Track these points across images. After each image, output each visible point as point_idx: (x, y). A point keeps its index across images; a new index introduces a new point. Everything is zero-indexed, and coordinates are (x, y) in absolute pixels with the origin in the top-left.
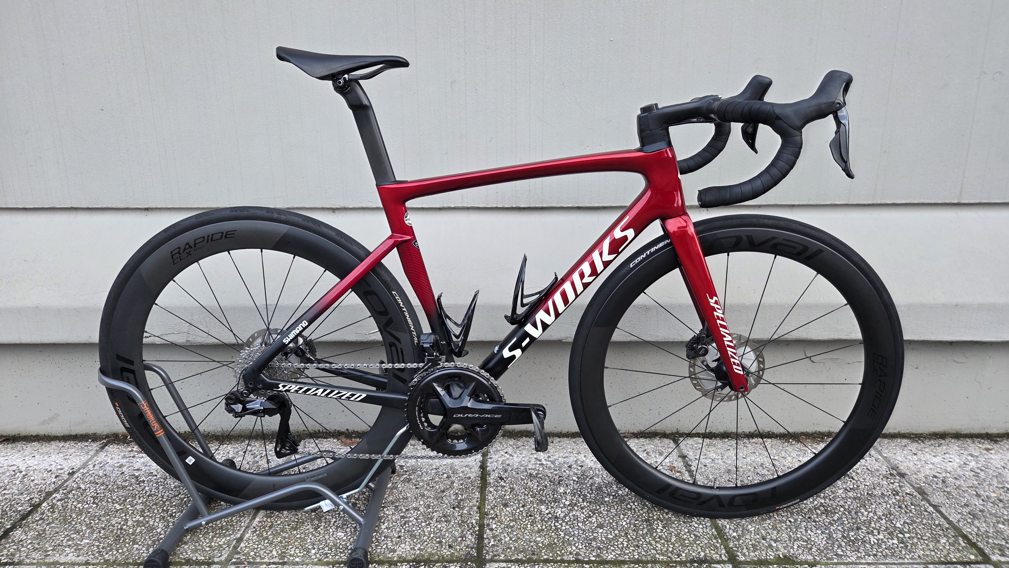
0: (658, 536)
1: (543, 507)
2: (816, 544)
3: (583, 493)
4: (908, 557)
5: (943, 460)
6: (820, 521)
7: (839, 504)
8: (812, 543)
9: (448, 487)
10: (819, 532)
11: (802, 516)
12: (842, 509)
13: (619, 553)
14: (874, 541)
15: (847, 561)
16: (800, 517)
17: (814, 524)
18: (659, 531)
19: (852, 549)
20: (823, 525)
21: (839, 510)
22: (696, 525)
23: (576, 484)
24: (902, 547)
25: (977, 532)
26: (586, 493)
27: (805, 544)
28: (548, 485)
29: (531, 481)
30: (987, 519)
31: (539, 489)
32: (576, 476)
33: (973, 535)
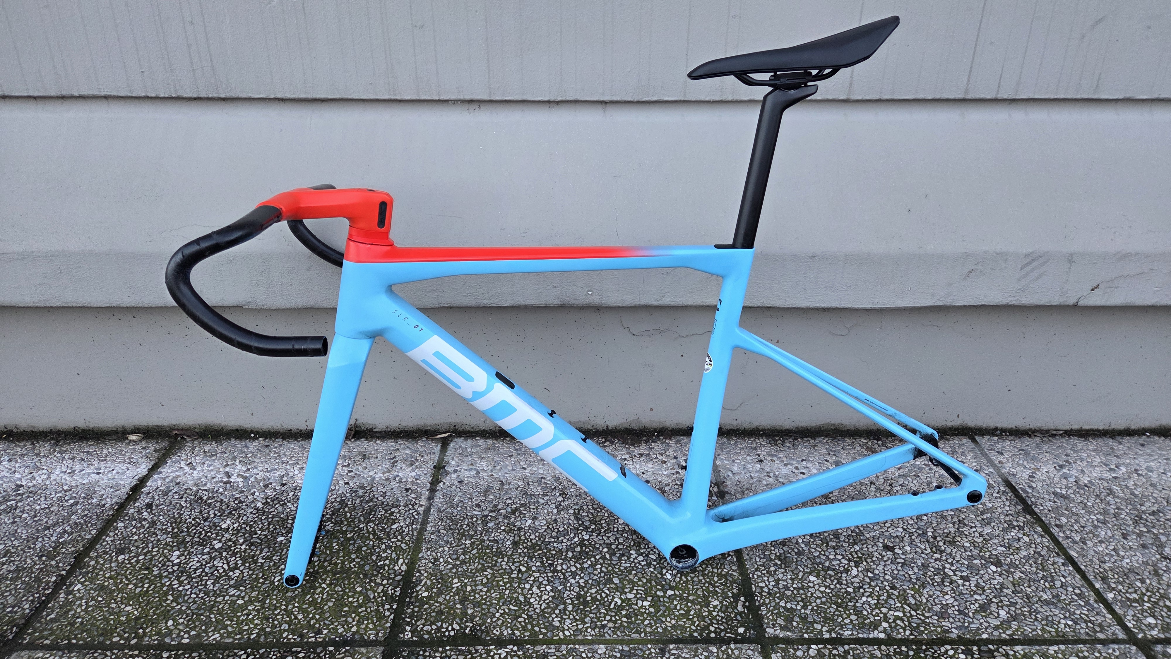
0: (311, 599)
1: (177, 553)
2: (530, 609)
3: (253, 529)
4: (648, 630)
5: (794, 470)
6: (563, 569)
7: (608, 541)
8: (526, 608)
9: (60, 521)
10: (549, 588)
11: (542, 562)
12: (606, 550)
13: (230, 629)
14: (616, 603)
15: (557, 638)
16: (538, 564)
17: (550, 574)
18: (318, 591)
19: (577, 617)
20: (562, 577)
21: (601, 551)
22: (379, 581)
23: (254, 514)
24: (650, 613)
25: (771, 587)
26: (257, 529)
27: (516, 608)
28: (212, 516)
29: (191, 510)
30: (799, 567)
31: (193, 522)
32: (264, 501)
33: (763, 594)
